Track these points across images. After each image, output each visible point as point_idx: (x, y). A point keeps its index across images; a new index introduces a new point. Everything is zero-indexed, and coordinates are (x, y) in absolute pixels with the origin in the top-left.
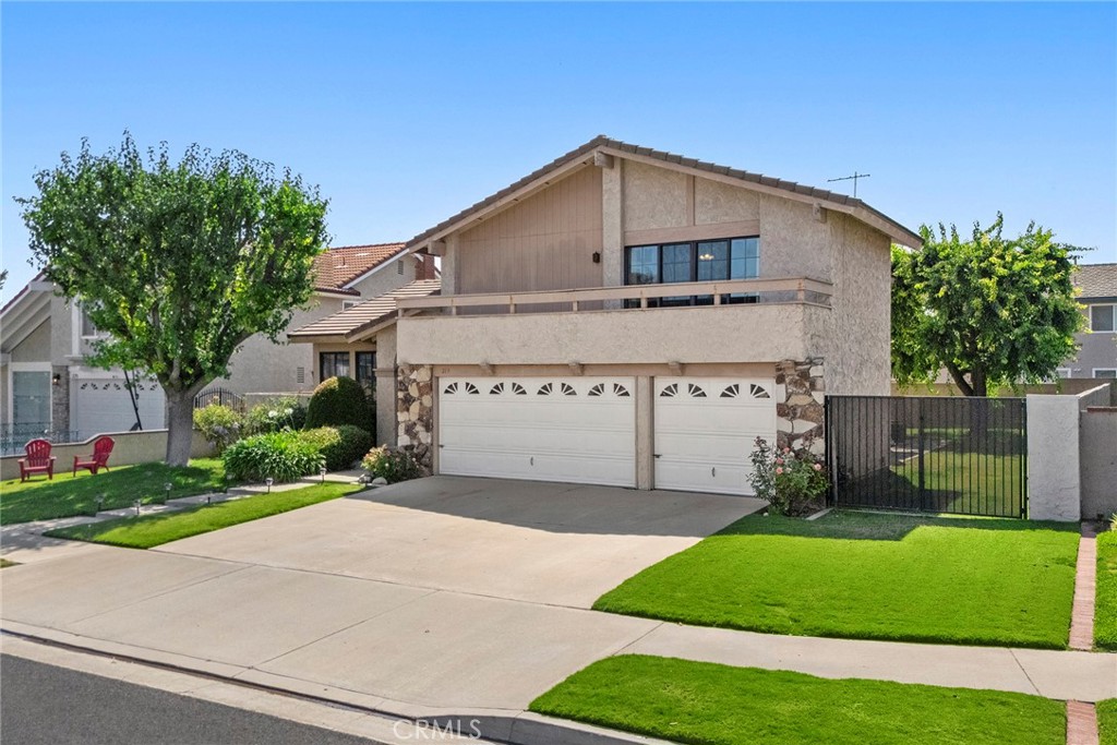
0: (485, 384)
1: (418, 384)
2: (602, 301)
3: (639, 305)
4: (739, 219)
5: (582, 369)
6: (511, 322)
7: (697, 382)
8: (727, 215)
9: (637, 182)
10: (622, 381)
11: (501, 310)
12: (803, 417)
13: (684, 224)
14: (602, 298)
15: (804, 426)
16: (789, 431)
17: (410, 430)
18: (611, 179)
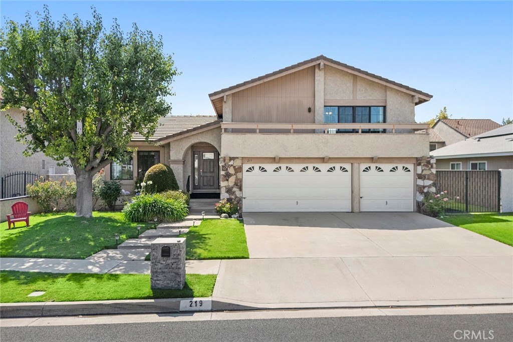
0: (270, 167)
1: (234, 167)
2: (315, 129)
3: (358, 132)
4: (375, 98)
5: (323, 160)
6: (292, 137)
7: (379, 165)
8: (371, 96)
9: (330, 78)
10: (344, 165)
11: (287, 132)
12: (428, 179)
13: (352, 98)
14: (314, 128)
15: (428, 182)
16: (422, 185)
17: (229, 190)
18: (320, 76)
